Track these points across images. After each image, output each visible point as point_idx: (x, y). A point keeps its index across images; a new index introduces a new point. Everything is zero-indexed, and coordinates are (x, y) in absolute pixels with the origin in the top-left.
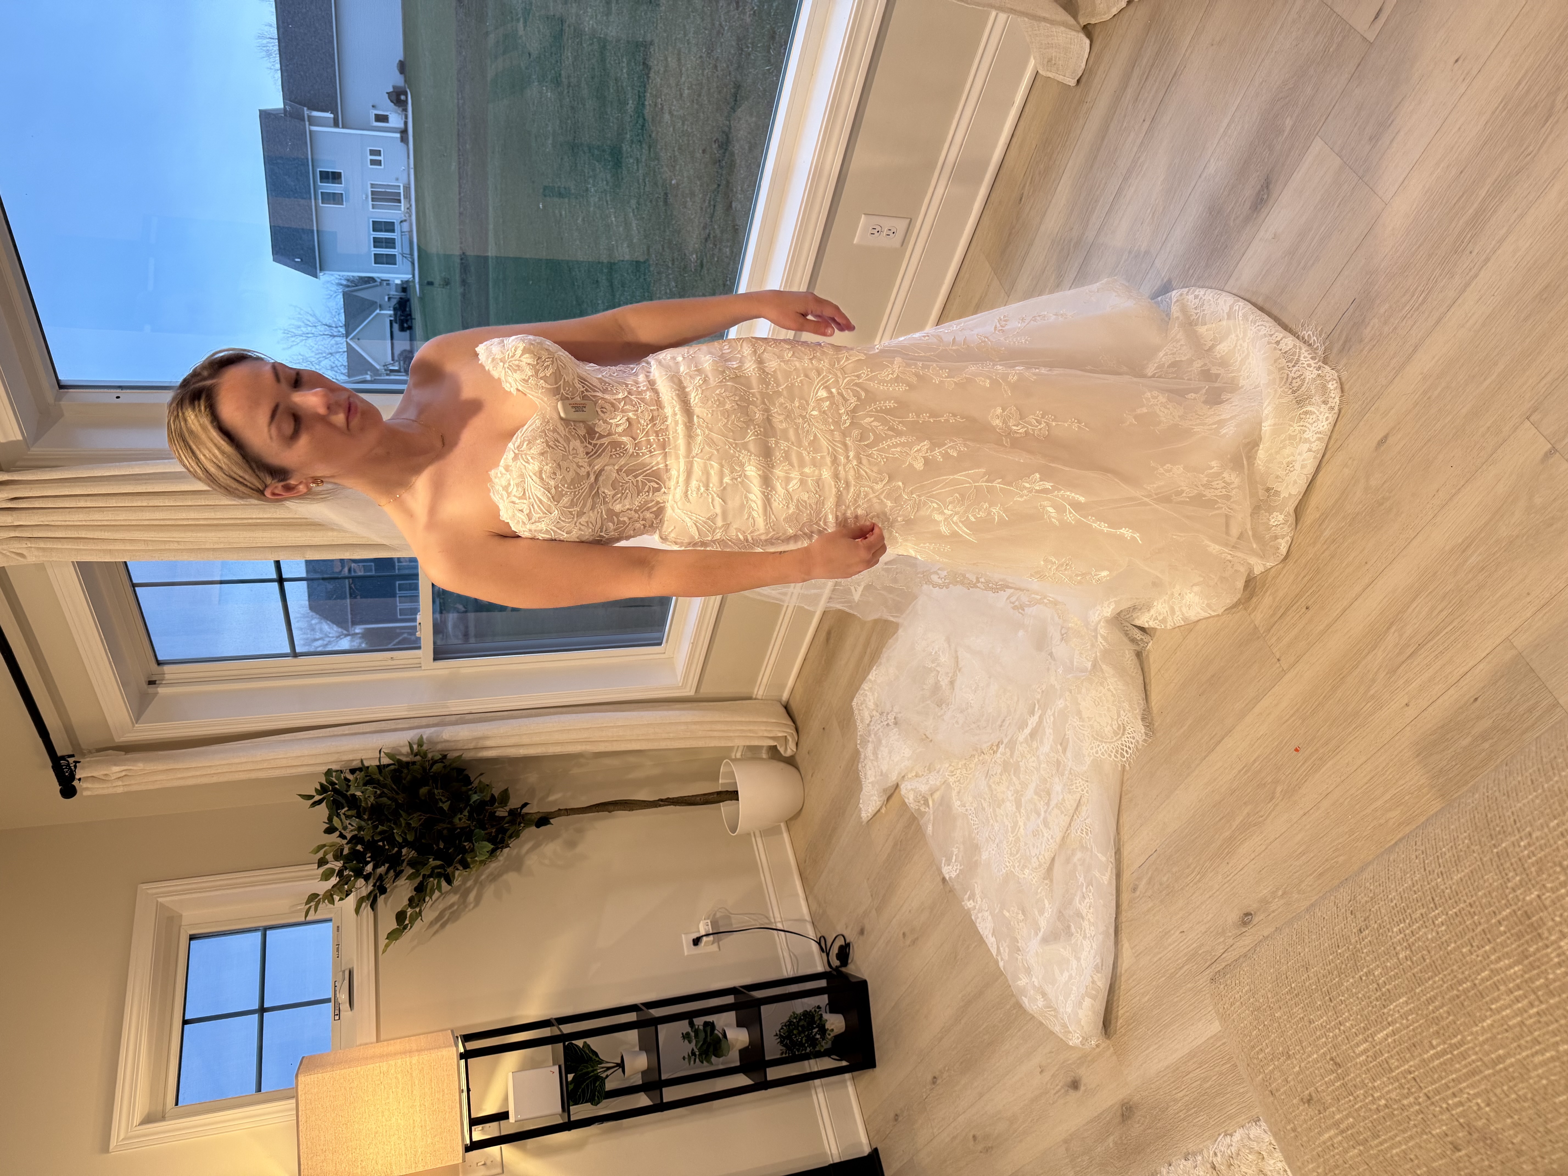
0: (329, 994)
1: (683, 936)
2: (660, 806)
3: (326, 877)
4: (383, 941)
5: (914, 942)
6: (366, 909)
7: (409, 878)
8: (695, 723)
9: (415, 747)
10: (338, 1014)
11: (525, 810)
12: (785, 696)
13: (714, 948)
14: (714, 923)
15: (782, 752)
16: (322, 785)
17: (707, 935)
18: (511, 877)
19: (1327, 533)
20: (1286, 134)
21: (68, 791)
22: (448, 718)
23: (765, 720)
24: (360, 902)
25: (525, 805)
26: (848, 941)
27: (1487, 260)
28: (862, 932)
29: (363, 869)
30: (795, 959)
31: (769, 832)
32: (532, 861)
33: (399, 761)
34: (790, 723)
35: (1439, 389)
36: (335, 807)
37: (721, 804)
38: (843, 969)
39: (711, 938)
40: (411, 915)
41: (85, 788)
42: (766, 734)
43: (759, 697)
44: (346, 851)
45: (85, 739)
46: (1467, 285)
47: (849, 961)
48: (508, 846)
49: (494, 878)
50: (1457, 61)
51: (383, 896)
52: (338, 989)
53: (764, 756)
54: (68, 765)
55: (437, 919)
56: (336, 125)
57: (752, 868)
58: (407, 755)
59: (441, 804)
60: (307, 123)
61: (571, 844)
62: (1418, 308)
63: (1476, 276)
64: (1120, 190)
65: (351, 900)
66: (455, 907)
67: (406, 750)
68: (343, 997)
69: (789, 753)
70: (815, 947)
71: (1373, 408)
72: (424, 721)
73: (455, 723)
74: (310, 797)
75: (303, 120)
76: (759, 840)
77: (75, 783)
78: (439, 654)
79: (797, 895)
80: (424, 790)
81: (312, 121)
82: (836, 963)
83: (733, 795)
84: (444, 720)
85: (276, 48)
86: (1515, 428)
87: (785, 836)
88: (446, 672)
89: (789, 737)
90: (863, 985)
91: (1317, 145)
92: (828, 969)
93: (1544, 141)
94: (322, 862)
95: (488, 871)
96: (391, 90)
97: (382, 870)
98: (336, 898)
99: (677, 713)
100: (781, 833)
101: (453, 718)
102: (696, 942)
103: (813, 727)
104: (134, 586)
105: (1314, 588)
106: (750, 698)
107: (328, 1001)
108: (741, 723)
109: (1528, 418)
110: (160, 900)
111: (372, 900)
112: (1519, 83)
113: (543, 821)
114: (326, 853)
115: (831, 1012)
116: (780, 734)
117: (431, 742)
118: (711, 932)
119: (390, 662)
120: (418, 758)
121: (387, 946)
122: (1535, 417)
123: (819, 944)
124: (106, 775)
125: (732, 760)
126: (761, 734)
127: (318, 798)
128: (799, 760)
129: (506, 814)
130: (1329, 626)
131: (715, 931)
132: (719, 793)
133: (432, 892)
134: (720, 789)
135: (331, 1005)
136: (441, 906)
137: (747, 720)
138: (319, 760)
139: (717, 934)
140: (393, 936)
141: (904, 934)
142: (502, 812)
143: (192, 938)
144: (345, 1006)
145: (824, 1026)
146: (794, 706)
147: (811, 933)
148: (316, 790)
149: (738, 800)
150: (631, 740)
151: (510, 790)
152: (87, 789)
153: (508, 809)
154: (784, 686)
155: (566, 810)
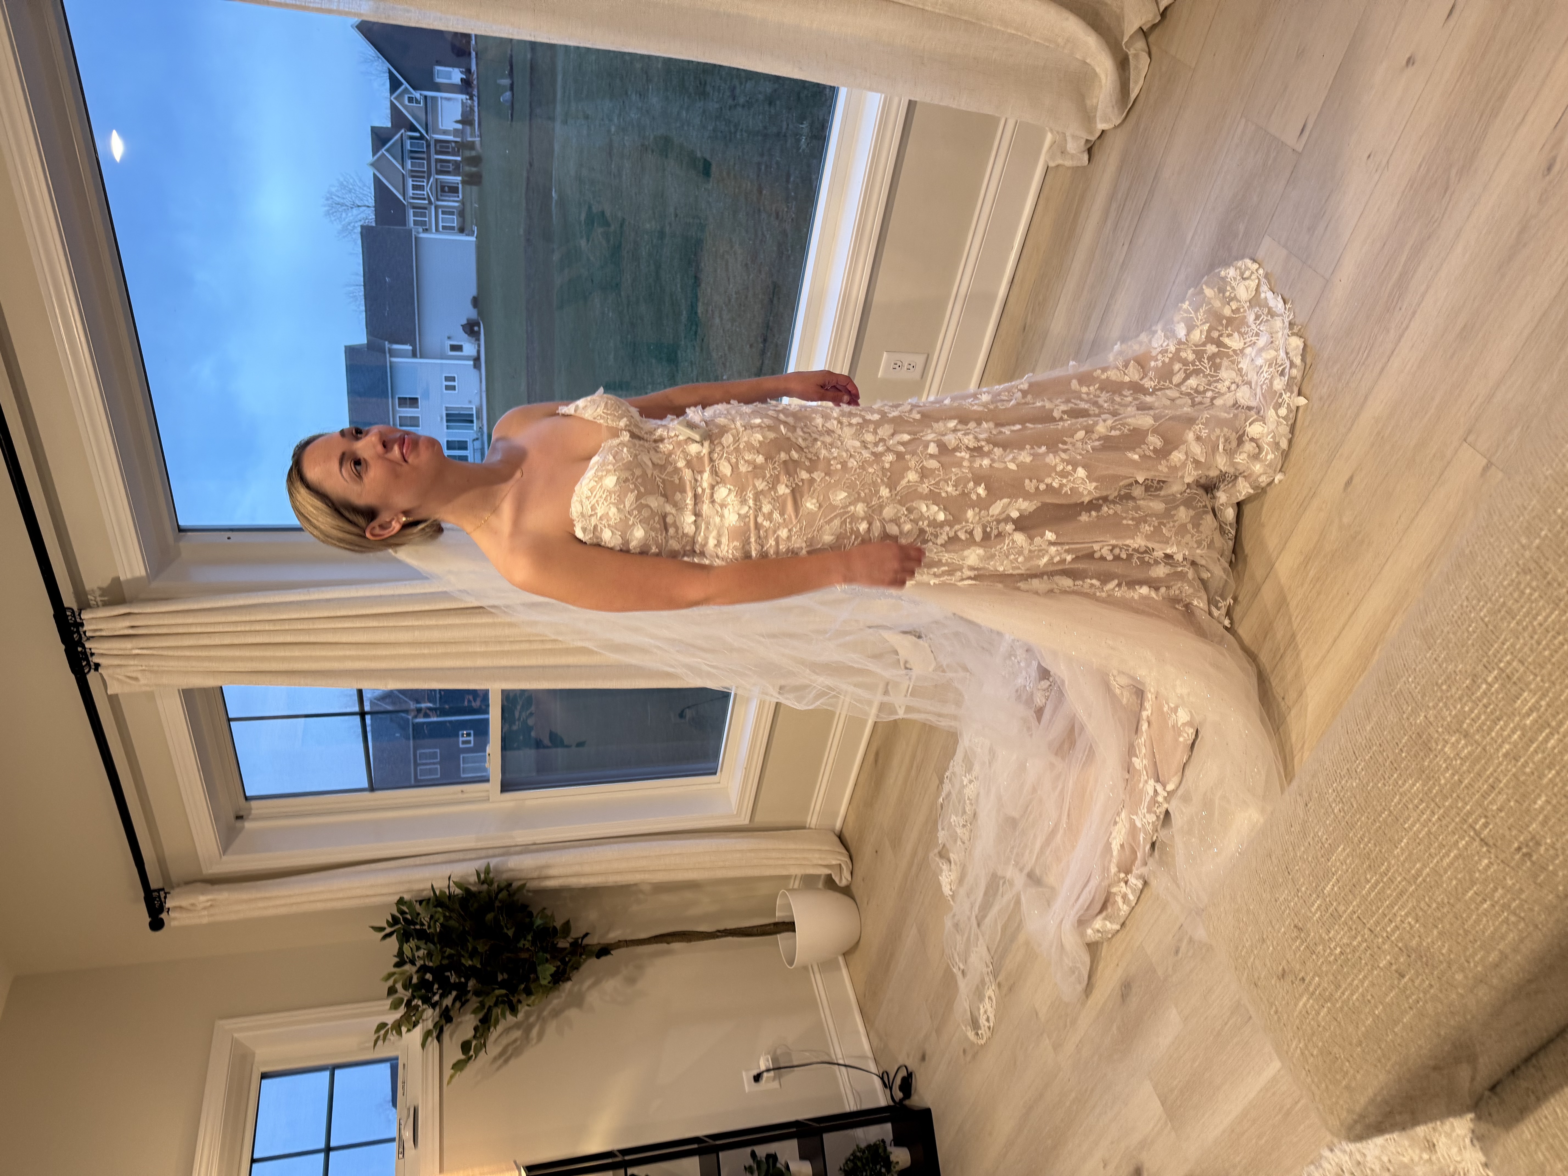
0: (394, 1134)
1: (744, 1074)
2: (718, 937)
3: (395, 1006)
4: (448, 1072)
5: (974, 1056)
6: (433, 1044)
7: (474, 1012)
8: (751, 851)
9: (482, 876)
10: (402, 1151)
11: (586, 941)
12: (838, 825)
13: (775, 1085)
14: (775, 1060)
15: (838, 882)
16: (393, 917)
17: (768, 1070)
18: (573, 1013)
19: (1312, 574)
20: (1240, 236)
21: (157, 924)
22: (513, 849)
23: (819, 847)
24: (427, 1035)
25: (586, 935)
26: (910, 1070)
27: (1414, 313)
28: (923, 1058)
29: (431, 998)
30: (857, 1095)
31: (827, 966)
32: (593, 998)
33: (467, 891)
34: (844, 851)
35: (1390, 429)
36: (405, 937)
37: (778, 936)
38: (907, 1102)
39: (772, 1074)
40: (476, 1045)
41: (173, 919)
42: (820, 862)
43: (813, 826)
44: (415, 980)
45: (176, 872)
46: (1401, 336)
47: (913, 1092)
48: (569, 979)
49: (556, 1014)
50: (1369, 156)
51: (448, 1025)
52: (402, 1127)
53: (820, 885)
54: (159, 897)
55: (501, 1054)
56: (414, 355)
57: (812, 1004)
58: (475, 884)
59: (505, 930)
60: (388, 356)
61: (631, 981)
62: (1364, 363)
63: (1407, 327)
64: (1108, 306)
65: (417, 1033)
66: (519, 1043)
67: (473, 879)
68: (408, 1134)
69: (844, 883)
70: (877, 1082)
71: (1338, 456)
72: (491, 852)
73: (520, 853)
74: (381, 929)
75: (384, 352)
76: (818, 976)
77: (163, 916)
78: (506, 787)
79: (858, 1032)
80: (490, 916)
81: (392, 353)
82: (899, 1095)
83: (789, 926)
84: (508, 851)
85: (362, 293)
86: (1456, 451)
87: (844, 971)
88: (511, 804)
89: (844, 866)
90: (927, 1113)
91: (1267, 241)
92: (891, 1103)
93: (1446, 209)
94: (392, 991)
95: (549, 1008)
96: (464, 322)
97: (448, 1001)
98: (404, 1029)
99: (734, 841)
100: (839, 969)
101: (518, 849)
102: (757, 1078)
103: (866, 853)
104: (229, 720)
105: (1306, 625)
106: (804, 828)
107: (392, 1140)
108: (795, 850)
109: (1465, 440)
110: (236, 1035)
111: (438, 1032)
112: (1420, 166)
113: (604, 951)
114: (395, 982)
115: (895, 1145)
116: (834, 862)
117: (498, 872)
118: (771, 1066)
119: (461, 796)
120: (485, 887)
121: (452, 1077)
122: (1471, 439)
123: (882, 1078)
124: (193, 905)
125: (788, 890)
126: (815, 862)
127: (389, 930)
128: (854, 889)
129: (567, 945)
130: (1324, 657)
131: (776, 1066)
132: (776, 924)
133: (497, 1022)
134: (777, 920)
135: (395, 1145)
136: (505, 1041)
137: (802, 847)
138: (392, 890)
139: (777, 1069)
140: (458, 1066)
141: (964, 1051)
142: (563, 944)
143: (264, 1076)
144: (409, 1144)
145: (888, 1157)
146: (847, 835)
147: (873, 1068)
148: (388, 922)
149: (794, 931)
150: (687, 869)
151: (572, 923)
152: (174, 919)
153: (570, 940)
154: (836, 814)
155: (626, 941)
